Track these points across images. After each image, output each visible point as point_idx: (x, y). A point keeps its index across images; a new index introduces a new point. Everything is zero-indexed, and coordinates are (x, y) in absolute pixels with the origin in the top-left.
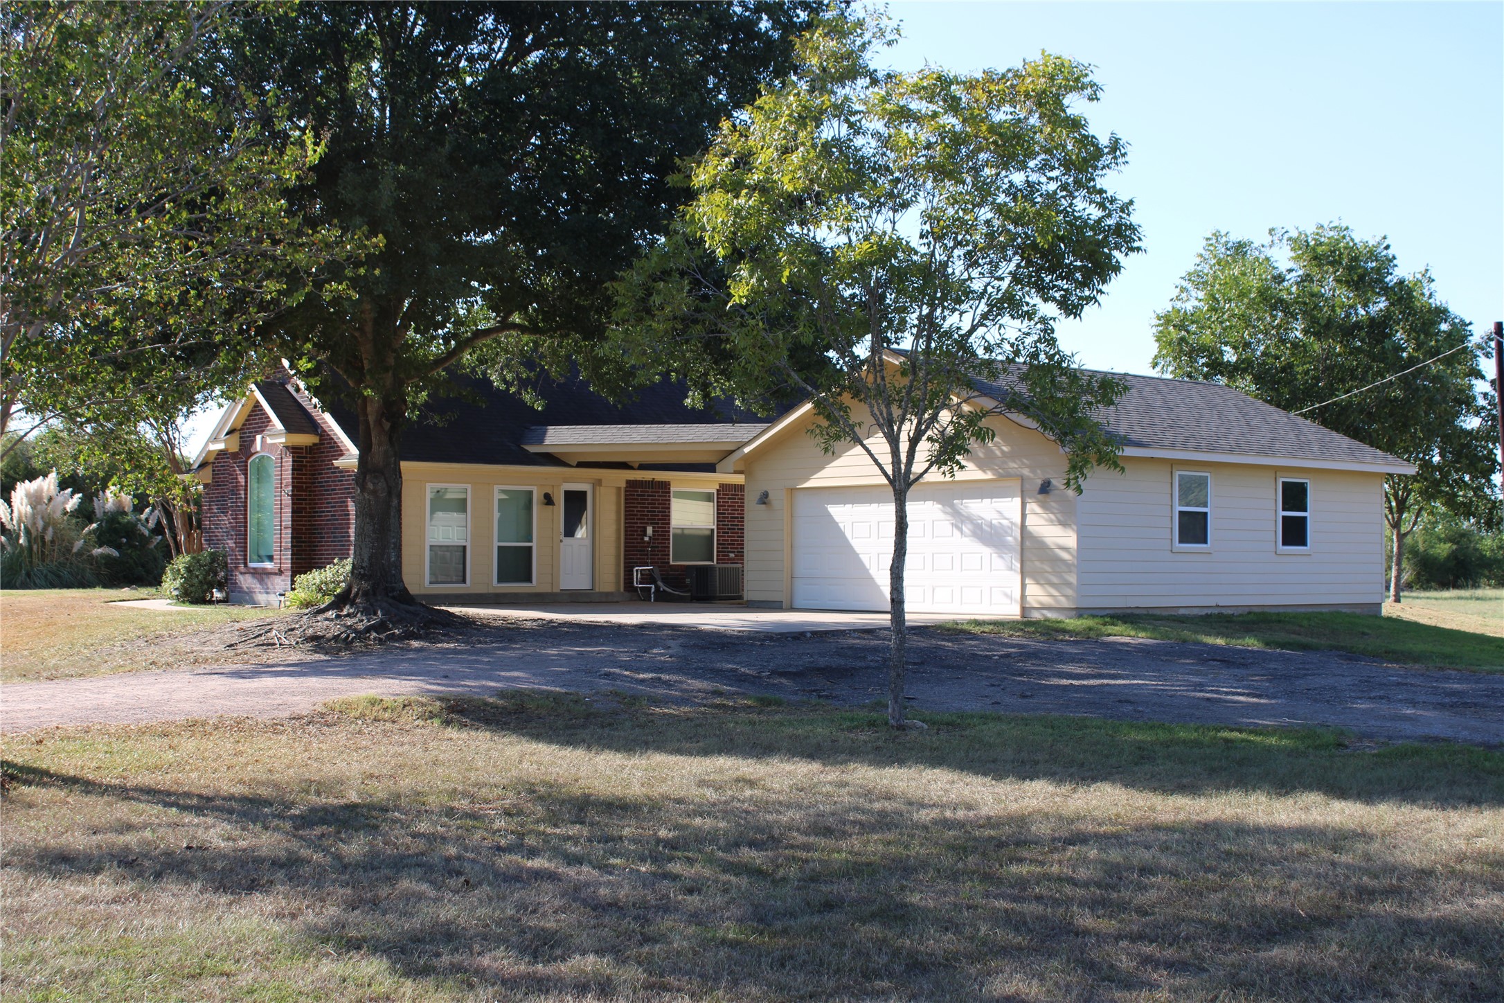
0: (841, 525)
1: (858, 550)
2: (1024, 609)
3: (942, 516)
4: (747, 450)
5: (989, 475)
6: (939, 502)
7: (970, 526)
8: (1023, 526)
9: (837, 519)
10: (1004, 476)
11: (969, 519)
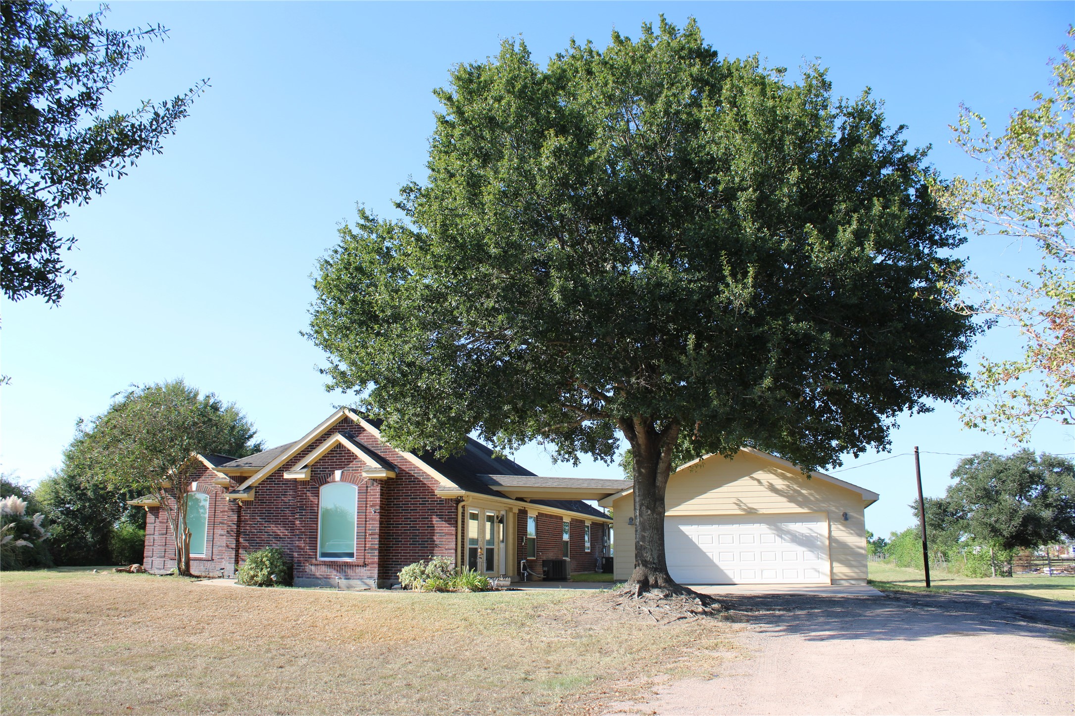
0: (690, 537)
1: (705, 550)
2: (833, 581)
3: (769, 531)
4: (624, 494)
5: (806, 510)
6: (767, 524)
7: (790, 537)
8: (830, 537)
9: (687, 533)
10: (820, 511)
11: (788, 532)
